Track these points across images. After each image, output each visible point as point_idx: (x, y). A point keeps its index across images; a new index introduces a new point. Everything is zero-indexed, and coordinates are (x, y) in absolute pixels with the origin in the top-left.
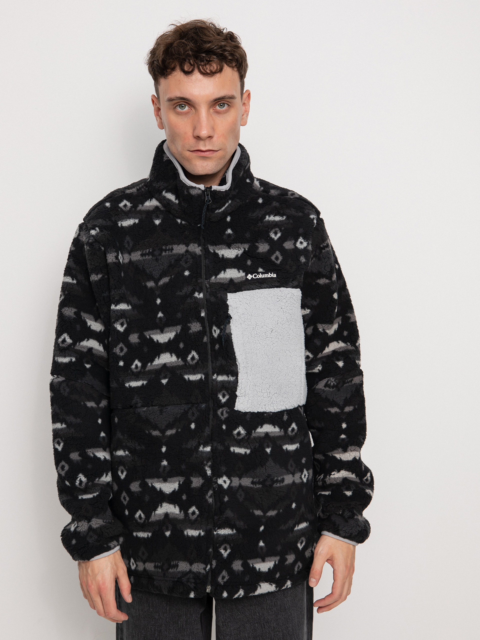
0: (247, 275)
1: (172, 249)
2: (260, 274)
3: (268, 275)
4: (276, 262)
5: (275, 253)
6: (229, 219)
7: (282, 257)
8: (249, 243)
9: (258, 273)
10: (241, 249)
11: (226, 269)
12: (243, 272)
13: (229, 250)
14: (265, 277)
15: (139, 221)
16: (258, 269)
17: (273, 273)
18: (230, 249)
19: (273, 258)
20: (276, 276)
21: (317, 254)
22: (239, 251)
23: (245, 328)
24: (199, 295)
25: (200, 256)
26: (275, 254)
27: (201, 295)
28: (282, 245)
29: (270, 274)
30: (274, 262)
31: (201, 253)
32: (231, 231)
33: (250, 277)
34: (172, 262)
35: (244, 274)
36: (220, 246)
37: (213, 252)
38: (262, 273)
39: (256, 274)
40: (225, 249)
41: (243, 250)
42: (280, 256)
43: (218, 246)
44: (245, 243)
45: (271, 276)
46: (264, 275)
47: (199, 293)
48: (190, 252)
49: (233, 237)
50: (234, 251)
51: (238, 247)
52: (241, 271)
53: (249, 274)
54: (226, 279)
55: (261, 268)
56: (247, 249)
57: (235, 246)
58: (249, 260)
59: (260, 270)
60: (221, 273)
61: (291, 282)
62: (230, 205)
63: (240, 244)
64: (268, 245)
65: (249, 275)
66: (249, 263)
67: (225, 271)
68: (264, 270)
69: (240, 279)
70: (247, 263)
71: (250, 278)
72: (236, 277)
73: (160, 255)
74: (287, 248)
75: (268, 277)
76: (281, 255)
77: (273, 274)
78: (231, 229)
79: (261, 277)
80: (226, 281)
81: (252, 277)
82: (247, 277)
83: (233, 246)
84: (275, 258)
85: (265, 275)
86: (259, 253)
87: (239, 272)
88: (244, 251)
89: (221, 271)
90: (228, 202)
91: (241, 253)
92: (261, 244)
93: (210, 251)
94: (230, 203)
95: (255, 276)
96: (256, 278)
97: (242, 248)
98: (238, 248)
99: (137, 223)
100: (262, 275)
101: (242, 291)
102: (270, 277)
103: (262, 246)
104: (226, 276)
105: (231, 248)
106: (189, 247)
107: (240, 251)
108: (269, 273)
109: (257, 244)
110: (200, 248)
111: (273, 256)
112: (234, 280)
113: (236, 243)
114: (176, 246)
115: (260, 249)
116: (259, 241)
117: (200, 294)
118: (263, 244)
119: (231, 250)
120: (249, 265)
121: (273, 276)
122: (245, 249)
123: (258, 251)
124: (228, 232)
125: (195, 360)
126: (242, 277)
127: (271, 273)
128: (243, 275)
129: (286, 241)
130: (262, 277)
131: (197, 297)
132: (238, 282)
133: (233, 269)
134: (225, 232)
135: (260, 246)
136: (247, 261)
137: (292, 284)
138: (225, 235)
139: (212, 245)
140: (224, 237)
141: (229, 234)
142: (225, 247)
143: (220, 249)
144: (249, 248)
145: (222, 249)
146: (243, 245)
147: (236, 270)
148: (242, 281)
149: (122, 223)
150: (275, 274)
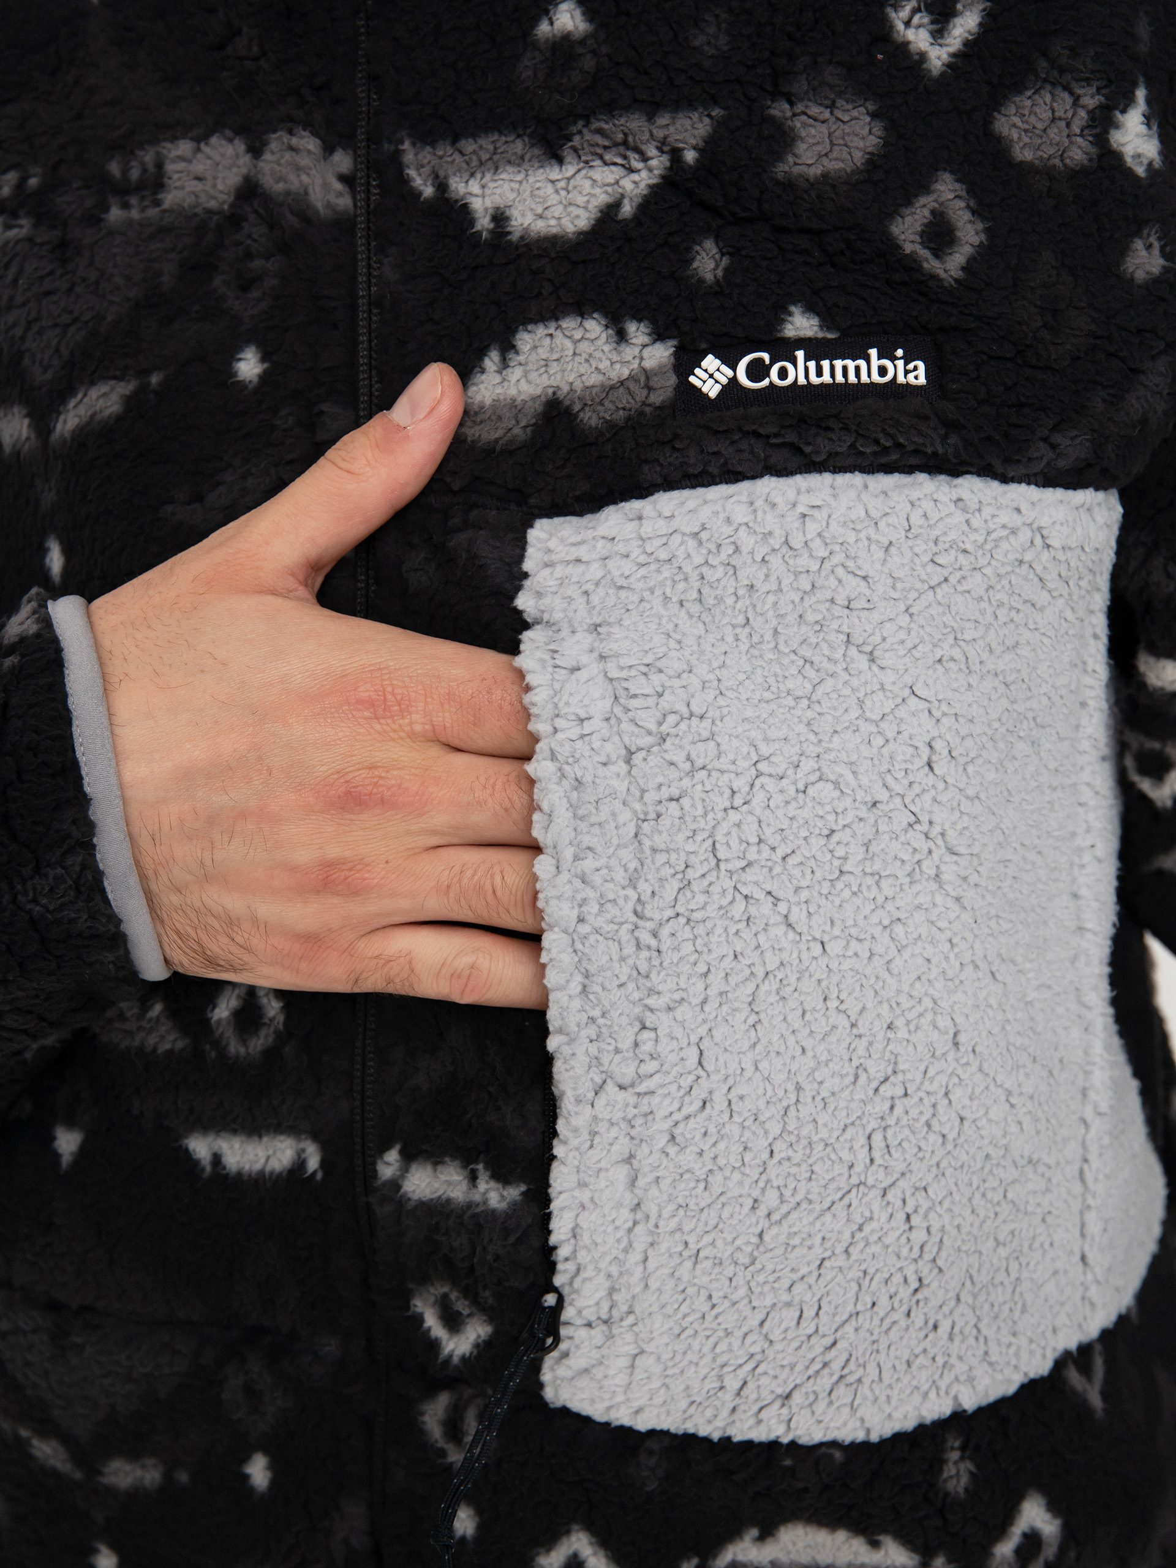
0: (684, 362)
1: (156, 182)
2: (800, 354)
3: (862, 363)
4: (931, 264)
5: (926, 189)
7: (980, 226)
8: (715, 101)
9: (784, 350)
10: (645, 159)
11: (515, 331)
12: (659, 337)
13: (555, 173)
14: (840, 378)
16: (780, 313)
17: (900, 352)
18: (560, 161)
19: (907, 228)
20: (922, 380)
22: (631, 170)
23: (665, 793)
25: (343, 224)
26: (923, 200)
28: (988, 122)
29: (875, 363)
30: (911, 264)
31: (345, 202)
32: (578, 14)
33: (711, 376)
34: (165, 278)
35: (658, 356)
36: (486, 142)
37: (428, 191)
38: (817, 350)
39: (766, 357)
40: (519, 161)
41: (659, 163)
42: (967, 215)
43: (468, 146)
44: (681, 103)
45: (883, 371)
46: (826, 364)
48: (267, 199)
49: (588, 63)
50: (592, 173)
51: (625, 143)
52: (638, 332)
53: (710, 357)
54: (515, 408)
55: (811, 308)
56: (690, 156)
57: (598, 139)
58: (709, 244)
59: (801, 324)
61: (1045, 440)
63: (635, 123)
64: (874, 116)
65: (711, 362)
66: (708, 262)
67: (509, 344)
68: (827, 323)
69: (625, 400)
70: (689, 262)
71: (718, 387)
72: (594, 379)
73: (94, 218)
74: (1028, 156)
75: (864, 378)
76: (974, 212)
77: (900, 363)
79: (802, 381)
80: (517, 431)
81: (734, 380)
82: (692, 379)
84: (922, 234)
85: (839, 364)
86: (789, 184)
87: (623, 339)
88: (671, 168)
91: (642, 185)
92: (814, 110)
93: (405, 181)
95: (757, 371)
96: (766, 382)
97: (652, 152)
98: (627, 146)
100: (812, 365)
101: (643, 492)
102: (876, 378)
103: (824, 128)
104: (513, 392)
105: (567, 152)
106: (267, 156)
107: (635, 177)
108: (873, 352)
109: (780, 110)
110: (342, 161)
111: (906, 211)
112: (577, 407)
113: (611, 108)
114: (184, 147)
115: (801, 147)
116: (801, 85)
118: (832, 107)
119: (570, 170)
120: (709, 277)
121: (901, 379)
122: (676, 154)
123: (782, 169)
124: (558, 24)
125: (263, 1033)
126: (646, 379)
127: (886, 353)
128: (651, 365)
129: (1018, 88)
130: (814, 379)
132: (610, 424)
133: (569, 323)
134: (535, 21)
135: (805, 125)
136: (689, 249)
137: (1051, 455)
138: (535, 46)
139: (427, 138)
140: (527, 68)
141: (564, 43)
142: (518, 146)
143: (481, 163)
144: (707, 149)
145: (493, 164)
146: (663, 120)
147: (594, 327)
148: (641, 413)
150: (921, 365)
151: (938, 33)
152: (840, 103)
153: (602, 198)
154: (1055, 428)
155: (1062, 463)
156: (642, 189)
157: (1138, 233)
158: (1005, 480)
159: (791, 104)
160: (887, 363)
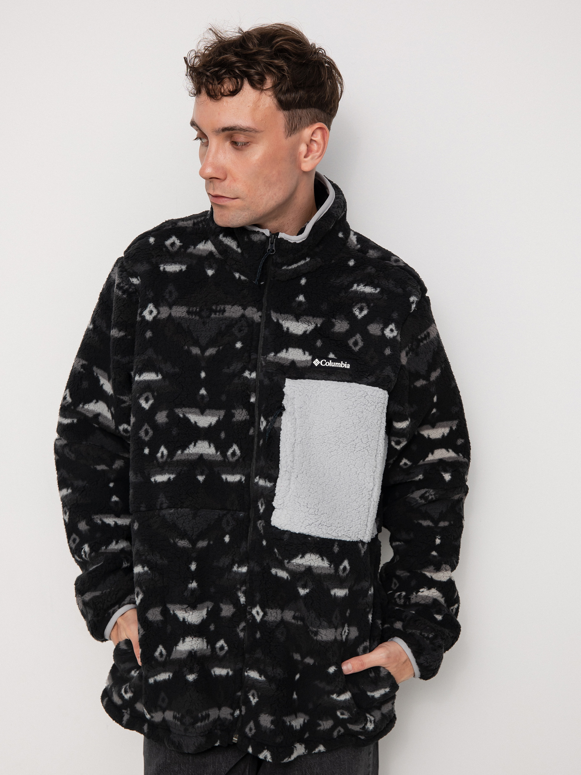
0: (313, 360)
1: (224, 311)
2: (331, 361)
3: (340, 364)
4: (353, 348)
5: (354, 336)
6: (303, 281)
7: (362, 343)
8: (323, 317)
9: (328, 360)
10: (312, 324)
11: (288, 348)
12: (310, 355)
13: (297, 323)
14: (336, 366)
15: (187, 268)
16: (328, 353)
17: (346, 363)
18: (298, 322)
19: (351, 342)
20: (349, 368)
21: (414, 347)
22: (309, 326)
24: (250, 374)
25: (259, 324)
26: (354, 338)
27: (254, 375)
28: (366, 327)
29: (342, 364)
30: (350, 347)
31: (260, 320)
32: (303, 298)
33: (316, 362)
35: (309, 358)
36: (286, 316)
37: (275, 321)
38: (334, 360)
39: (325, 361)
40: (291, 320)
41: (314, 325)
42: (361, 341)
43: (283, 315)
44: (318, 316)
45: (343, 365)
46: (334, 363)
47: (251, 371)
48: (246, 318)
49: (304, 307)
50: (303, 325)
52: (307, 353)
53: (317, 359)
54: (287, 360)
55: (333, 353)
56: (319, 325)
57: (305, 320)
58: (320, 340)
59: (331, 356)
60: (283, 352)
62: (307, 263)
63: (311, 318)
64: (348, 324)
65: (317, 360)
66: (319, 343)
67: (287, 350)
68: (336, 356)
69: (304, 364)
70: (316, 343)
71: (317, 365)
72: (299, 359)
73: (208, 316)
74: (372, 333)
75: (340, 366)
76: (362, 340)
77: (346, 364)
78: (304, 296)
79: (330, 366)
80: (287, 363)
81: (320, 364)
82: (313, 362)
83: (303, 318)
84: (353, 343)
85: (336, 363)
86: (334, 333)
87: (305, 354)
88: (315, 327)
89: (283, 349)
90: (305, 260)
91: (311, 329)
92: (339, 321)
93: (272, 319)
94: (307, 262)
95: (324, 363)
96: (325, 365)
97: (313, 323)
98: (309, 322)
99: (184, 270)
100: (332, 363)
101: (304, 378)
102: (342, 367)
103: (340, 324)
104: (287, 357)
105: (299, 320)
106: (247, 310)
107: (309, 327)
108: (342, 362)
109: (334, 320)
110: (260, 314)
111: (351, 339)
112: (297, 363)
113: (307, 315)
114: (230, 306)
115: (336, 327)
116: (337, 317)
117: (252, 373)
118: (342, 321)
119: (300, 324)
120: (319, 346)
121: (345, 367)
122: (317, 325)
123: (333, 330)
124: (300, 299)
125: (236, 457)
126: (307, 361)
127: (344, 363)
128: (308, 359)
129: (372, 323)
130: (332, 366)
131: (247, 377)
132: (301, 367)
133: (297, 349)
134: (296, 298)
135: (337, 324)
136: (316, 341)
137: (367, 380)
138: (295, 301)
139: (276, 312)
140: (294, 304)
141: (300, 302)
142: (292, 317)
143: (285, 319)
144: (322, 325)
145: (287, 319)
146: (315, 319)
147: (300, 351)
148: (306, 367)
149: (165, 266)
150: (349, 365)
151: (360, 313)
152: (343, 321)
153: (304, 330)
154: (369, 376)
155: (369, 381)
156: (310, 329)
157: (387, 347)
158: (360, 384)
159: (335, 320)
160: (344, 364)
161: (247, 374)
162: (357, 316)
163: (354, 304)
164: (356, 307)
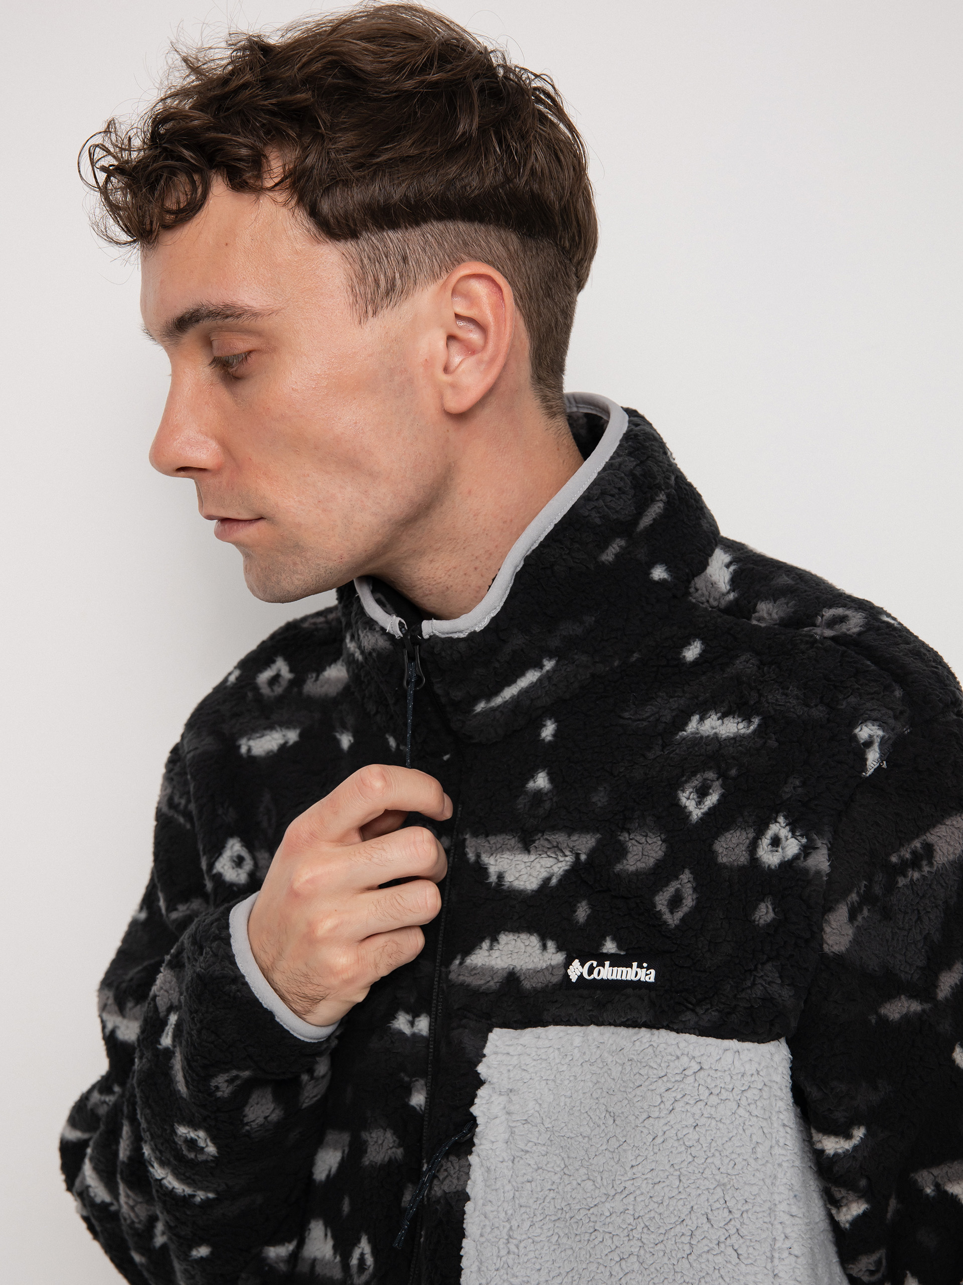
0: (568, 963)
2: (607, 963)
3: (629, 969)
4: (669, 916)
5: (677, 878)
6: (548, 731)
7: (695, 897)
8: (597, 830)
9: (601, 959)
10: (564, 855)
11: (499, 933)
12: (559, 949)
13: (526, 857)
14: (619, 978)
15: (301, 735)
16: (602, 941)
17: (644, 966)
18: (529, 852)
19: (661, 901)
20: (652, 980)
21: (877, 890)
22: (559, 861)
24: (412, 1024)
26: (674, 883)
27: (423, 1025)
28: (712, 843)
29: (634, 969)
30: (659, 916)
32: (546, 779)
33: (576, 970)
35: (560, 958)
36: (499, 839)
37: (473, 859)
39: (595, 964)
40: (511, 850)
41: (570, 859)
42: (691, 892)
43: (492, 839)
44: (584, 829)
45: (637, 974)
46: (613, 969)
47: (416, 1014)
49: (547, 805)
50: (541, 861)
51: (557, 847)
52: (551, 945)
53: (576, 961)
54: (492, 971)
55: (614, 939)
56: (583, 857)
57: (546, 844)
58: (584, 903)
59: (610, 947)
60: (481, 948)
62: (548, 677)
64: (663, 841)
65: (576, 963)
66: (582, 912)
67: (494, 940)
68: (620, 947)
70: (575, 911)
71: (575, 976)
72: (531, 966)
74: (724, 860)
75: (629, 978)
76: (694, 889)
77: (644, 971)
78: (549, 774)
79: (605, 978)
80: (492, 983)
81: (582, 974)
82: (569, 970)
83: (540, 842)
84: (668, 902)
85: (620, 969)
86: (622, 875)
87: (544, 947)
88: (574, 862)
89: (482, 940)
90: (541, 667)
91: (562, 869)
92: (638, 838)
93: (466, 856)
94: (548, 671)
95: (590, 970)
96: (592, 977)
97: (568, 853)
98: (557, 848)
99: (291, 742)
100: (611, 969)
101: (544, 1024)
102: (633, 978)
103: (640, 847)
104: (493, 963)
105: (532, 848)
107: (560, 865)
108: (635, 964)
111: (665, 889)
112: (522, 978)
113: (554, 829)
115: (629, 857)
116: (634, 826)
117: (417, 1019)
118: (645, 835)
119: (532, 857)
120: (580, 920)
121: (643, 979)
122: (577, 856)
123: (618, 867)
124: (537, 783)
126: (551, 969)
127: (640, 966)
128: (554, 963)
129: (728, 828)
130: (610, 978)
131: (401, 1033)
132: (535, 989)
133: (524, 936)
134: (527, 781)
135: (633, 845)
136: (575, 905)
138: (526, 793)
139: (475, 834)
140: (522, 803)
141: (539, 793)
142: (513, 842)
143: (497, 849)
144: (591, 854)
145: (501, 849)
146: (574, 838)
147: (534, 940)
148: (547, 986)
149: (252, 743)
150: (653, 971)
151: (699, 803)
152: (650, 834)
153: (544, 874)
156: (561, 872)
157: (762, 900)
159: (629, 834)
160: (639, 970)
161: (402, 1023)
162: (690, 812)
163: (684, 779)
164: (687, 786)
